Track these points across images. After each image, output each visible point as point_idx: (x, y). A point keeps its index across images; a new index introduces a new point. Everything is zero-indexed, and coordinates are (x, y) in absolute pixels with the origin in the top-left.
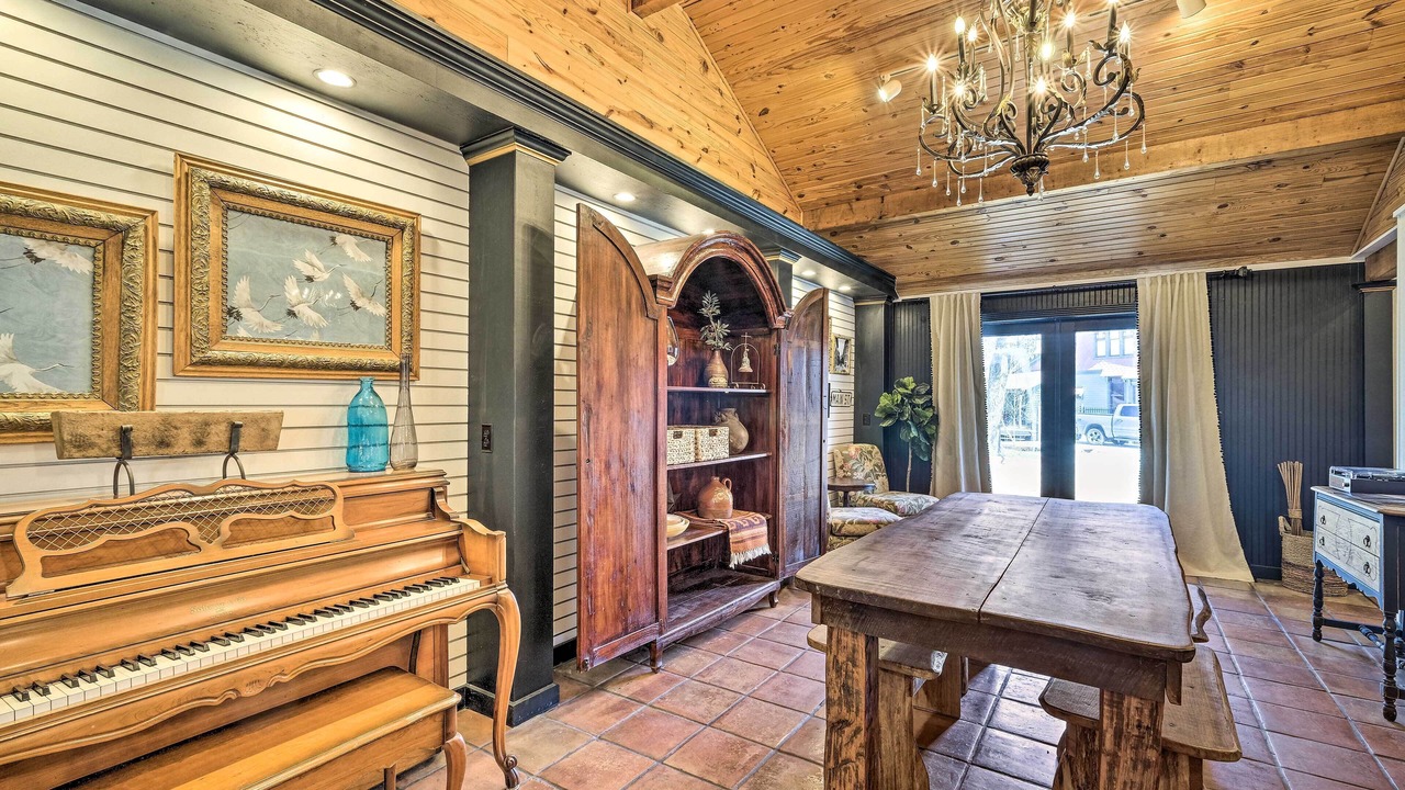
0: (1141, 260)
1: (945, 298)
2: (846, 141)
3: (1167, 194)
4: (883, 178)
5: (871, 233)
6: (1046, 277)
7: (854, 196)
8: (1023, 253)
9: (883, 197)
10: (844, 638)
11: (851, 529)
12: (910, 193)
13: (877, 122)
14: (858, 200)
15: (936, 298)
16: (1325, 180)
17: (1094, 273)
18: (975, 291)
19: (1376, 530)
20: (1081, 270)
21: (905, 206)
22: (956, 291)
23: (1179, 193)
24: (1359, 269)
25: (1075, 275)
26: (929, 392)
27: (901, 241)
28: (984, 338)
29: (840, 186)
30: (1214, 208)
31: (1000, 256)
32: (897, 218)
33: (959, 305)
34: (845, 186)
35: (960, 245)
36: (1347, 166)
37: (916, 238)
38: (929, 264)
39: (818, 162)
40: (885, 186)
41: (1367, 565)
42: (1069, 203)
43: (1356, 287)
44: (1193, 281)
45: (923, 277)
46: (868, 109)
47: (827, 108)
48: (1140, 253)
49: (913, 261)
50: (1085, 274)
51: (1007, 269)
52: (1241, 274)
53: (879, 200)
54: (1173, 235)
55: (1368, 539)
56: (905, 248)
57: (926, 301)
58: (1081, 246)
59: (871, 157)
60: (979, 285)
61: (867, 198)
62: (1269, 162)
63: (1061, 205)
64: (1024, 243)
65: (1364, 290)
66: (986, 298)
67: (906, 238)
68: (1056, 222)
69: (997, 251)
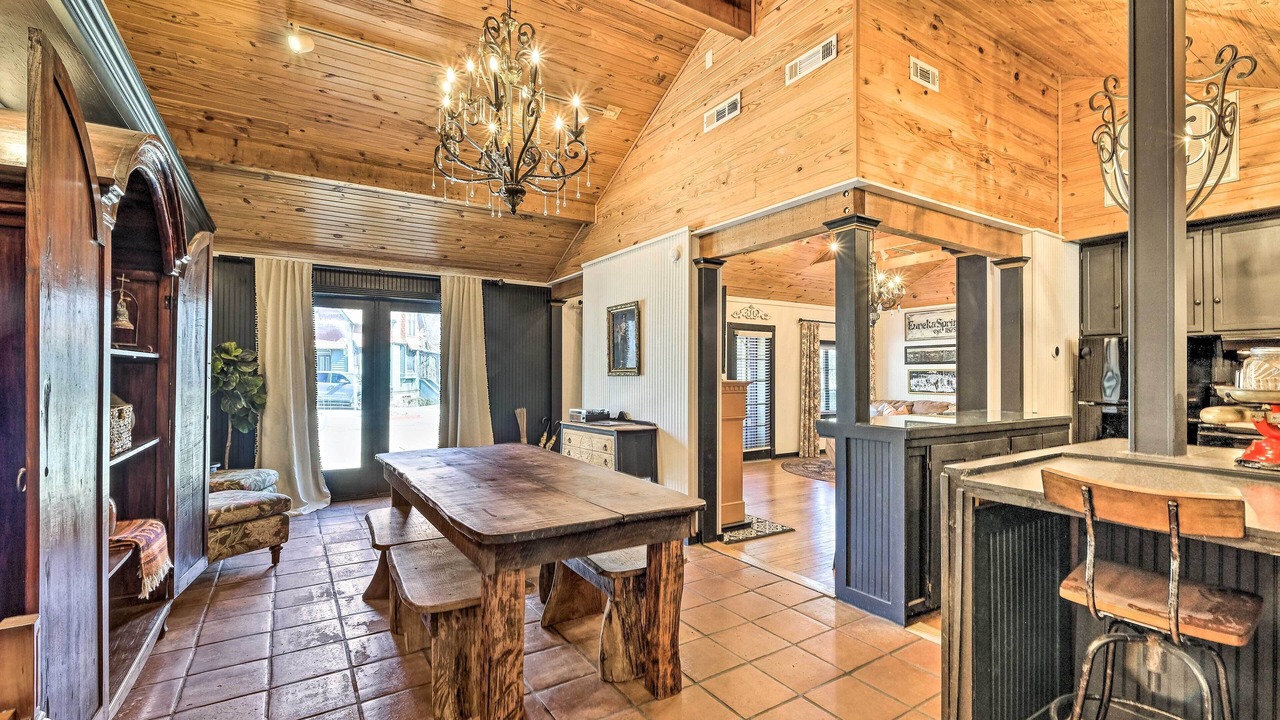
0: (444, 261)
1: (274, 263)
2: (213, 62)
3: (476, 220)
4: (245, 121)
5: (203, 173)
6: (372, 261)
7: (197, 125)
8: (362, 236)
9: (236, 141)
10: (508, 579)
11: (229, 517)
12: (273, 148)
13: (262, 62)
14: (201, 131)
15: (262, 262)
16: (550, 236)
17: (410, 264)
18: (308, 261)
19: (611, 441)
20: (401, 260)
21: (262, 158)
22: (284, 257)
23: (482, 221)
24: (547, 291)
25: (395, 263)
26: (255, 360)
27: (240, 192)
28: (316, 308)
29: (182, 107)
30: (497, 237)
31: (340, 233)
32: (252, 169)
33: (290, 271)
34: (189, 111)
35: (304, 214)
36: (560, 231)
37: (258, 195)
38: (263, 224)
39: (158, 67)
40: (243, 130)
41: (606, 461)
42: (413, 206)
43: (548, 302)
44: (474, 282)
45: (251, 236)
46: (258, 44)
47: (203, 16)
48: (446, 257)
49: (244, 216)
50: (403, 264)
51: (342, 246)
52: (500, 284)
53: (232, 142)
54: (470, 249)
55: (605, 446)
56: (241, 201)
57: (251, 262)
58: (409, 242)
59: (238, 93)
60: (311, 255)
61: (216, 134)
62: (531, 217)
63: (406, 205)
64: (365, 227)
65: (552, 304)
66: (317, 269)
67: (249, 191)
68: (396, 218)
69: (339, 228)
